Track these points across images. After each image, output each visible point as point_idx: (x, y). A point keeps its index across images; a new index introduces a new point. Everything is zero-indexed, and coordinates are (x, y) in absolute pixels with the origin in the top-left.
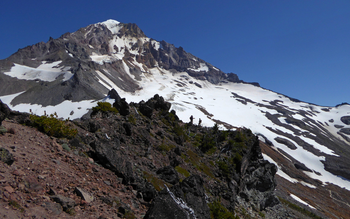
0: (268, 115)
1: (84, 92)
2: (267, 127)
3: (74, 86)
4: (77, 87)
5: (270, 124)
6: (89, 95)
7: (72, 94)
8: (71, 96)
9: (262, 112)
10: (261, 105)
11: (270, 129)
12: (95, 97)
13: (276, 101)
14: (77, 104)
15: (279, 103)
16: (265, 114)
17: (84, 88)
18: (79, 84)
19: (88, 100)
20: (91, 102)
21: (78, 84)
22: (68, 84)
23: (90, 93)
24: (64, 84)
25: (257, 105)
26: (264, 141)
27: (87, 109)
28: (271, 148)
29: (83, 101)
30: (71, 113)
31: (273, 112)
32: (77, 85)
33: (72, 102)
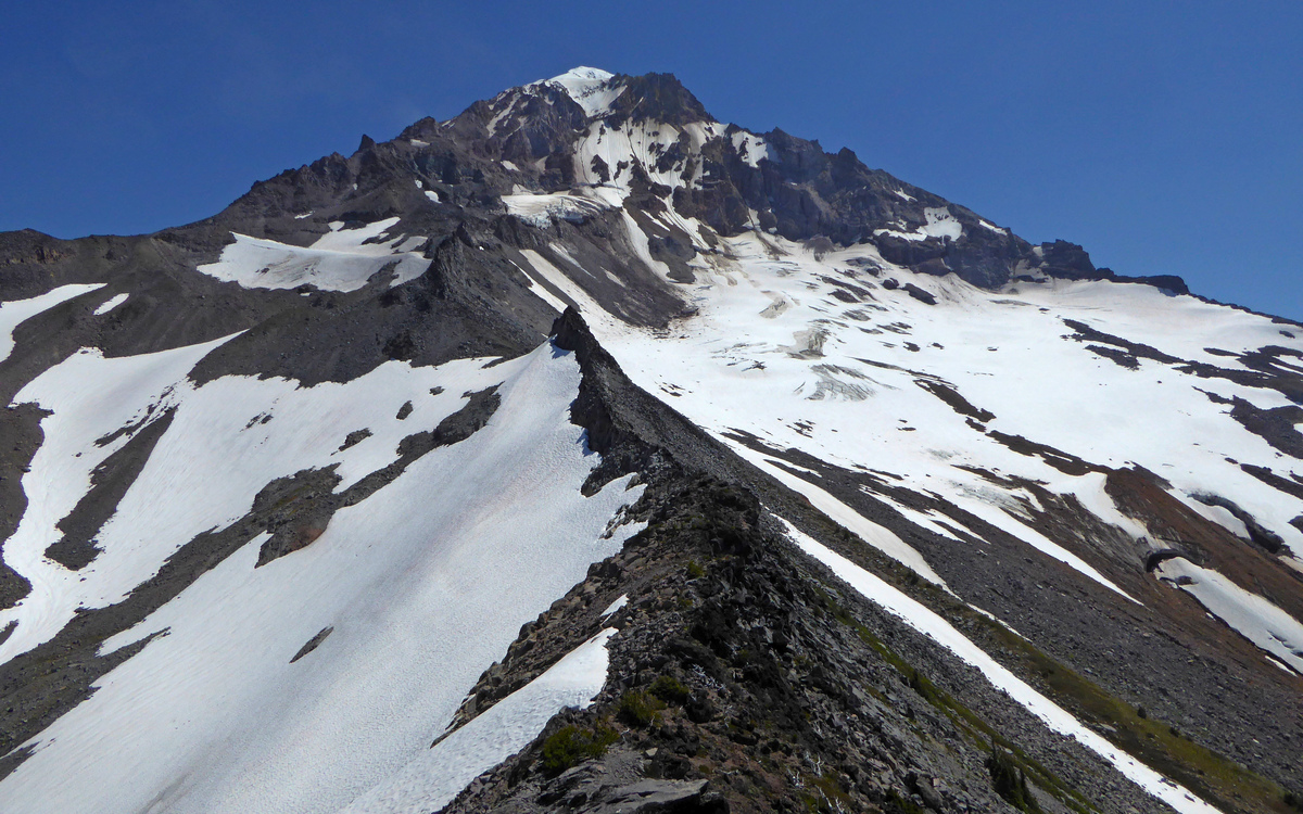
0: (1244, 413)
1: (460, 326)
2: (1247, 468)
3: (424, 306)
4: (435, 310)
5: (1260, 451)
6: (479, 338)
7: (416, 334)
8: (411, 344)
9: (1214, 398)
10: (1206, 371)
11: (1264, 474)
12: (501, 346)
13: (1270, 353)
14: (429, 375)
15: (1282, 358)
16: (1229, 408)
17: (464, 311)
18: (444, 298)
19: (474, 356)
20: (485, 367)
21: (441, 296)
22: (405, 297)
23: (484, 331)
24: (390, 297)
25: (1187, 370)
26: (1247, 535)
27: (466, 395)
28: (1281, 564)
29: (453, 363)
30: (402, 409)
31: (1267, 399)
32: (436, 303)
33: (413, 365)
